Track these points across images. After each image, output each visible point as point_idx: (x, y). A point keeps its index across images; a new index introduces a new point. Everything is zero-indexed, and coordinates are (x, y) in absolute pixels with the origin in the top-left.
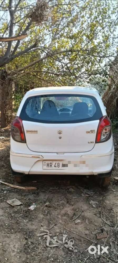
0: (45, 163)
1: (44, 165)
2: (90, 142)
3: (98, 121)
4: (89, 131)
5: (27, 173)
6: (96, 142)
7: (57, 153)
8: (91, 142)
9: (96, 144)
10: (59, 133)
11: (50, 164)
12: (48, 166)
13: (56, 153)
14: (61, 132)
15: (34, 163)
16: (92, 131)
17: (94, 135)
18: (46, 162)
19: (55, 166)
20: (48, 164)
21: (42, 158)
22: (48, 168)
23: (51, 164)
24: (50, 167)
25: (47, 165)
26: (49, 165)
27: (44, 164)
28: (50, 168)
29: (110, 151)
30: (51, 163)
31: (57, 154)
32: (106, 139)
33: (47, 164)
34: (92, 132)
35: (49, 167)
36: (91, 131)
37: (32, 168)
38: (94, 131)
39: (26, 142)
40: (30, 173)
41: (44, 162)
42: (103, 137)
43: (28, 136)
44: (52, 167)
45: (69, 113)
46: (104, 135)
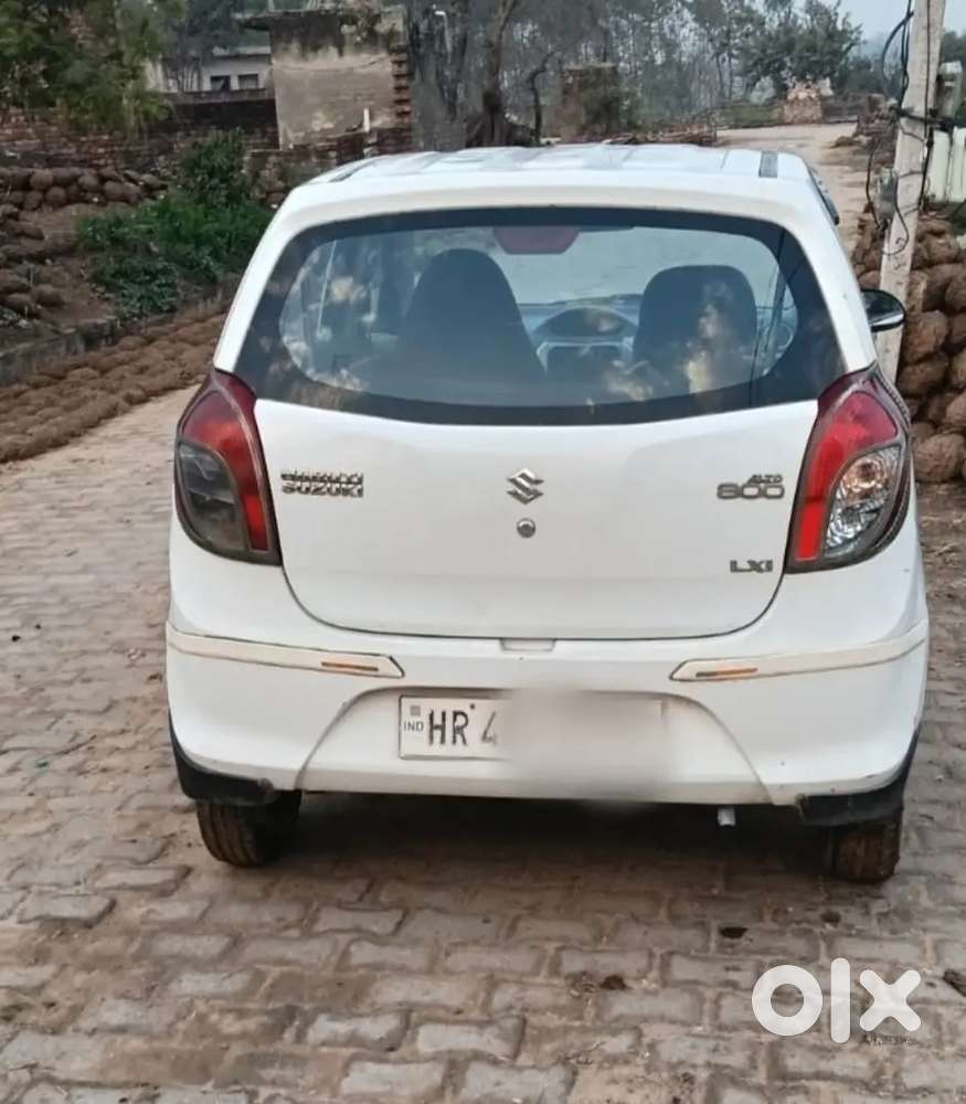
0: (415, 711)
1: (412, 727)
2: (743, 564)
3: (810, 408)
4: (742, 480)
5: (287, 784)
6: (789, 567)
7: (501, 639)
8: (755, 566)
9: (788, 577)
10: (515, 494)
11: (449, 717)
12: (437, 734)
13: (496, 644)
15: (334, 713)
16: (763, 485)
17: (776, 515)
18: (427, 705)
19: (485, 738)
20: (438, 720)
21: (400, 674)
22: (437, 749)
23: (461, 721)
24: (454, 741)
25: (433, 727)
26: (442, 728)
27: (407, 717)
28: (448, 749)
29: (892, 635)
30: (456, 714)
31: (504, 649)
32: (863, 543)
33: (431, 717)
34: (762, 494)
35: (443, 740)
36: (755, 481)
37: (323, 747)
38: (776, 480)
39: (278, 561)
40: (311, 784)
41: (407, 702)
42: (841, 531)
44: (464, 741)
46: (850, 515)
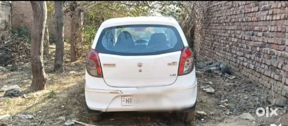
0: (124, 99)
1: (123, 101)
2: (172, 75)
3: (180, 52)
4: (171, 63)
5: (104, 111)
6: (179, 75)
7: (137, 87)
8: (174, 75)
9: (179, 77)
10: (138, 66)
11: (129, 99)
12: (127, 102)
13: (136, 88)
14: (141, 65)
15: (112, 99)
16: (174, 63)
17: (176, 67)
18: (126, 98)
20: (127, 100)
21: (121, 93)
22: (127, 104)
23: (131, 100)
26: (128, 101)
27: (123, 100)
28: (129, 104)
29: (193, 84)
30: (130, 99)
31: (137, 89)
32: (188, 71)
33: (126, 99)
34: (174, 64)
35: (128, 103)
36: (173, 63)
37: (110, 105)
38: (176, 62)
39: (103, 77)
40: (108, 111)
41: (123, 97)
42: (185, 69)
43: (105, 70)
44: (132, 103)
45: (145, 44)
46: (186, 67)
